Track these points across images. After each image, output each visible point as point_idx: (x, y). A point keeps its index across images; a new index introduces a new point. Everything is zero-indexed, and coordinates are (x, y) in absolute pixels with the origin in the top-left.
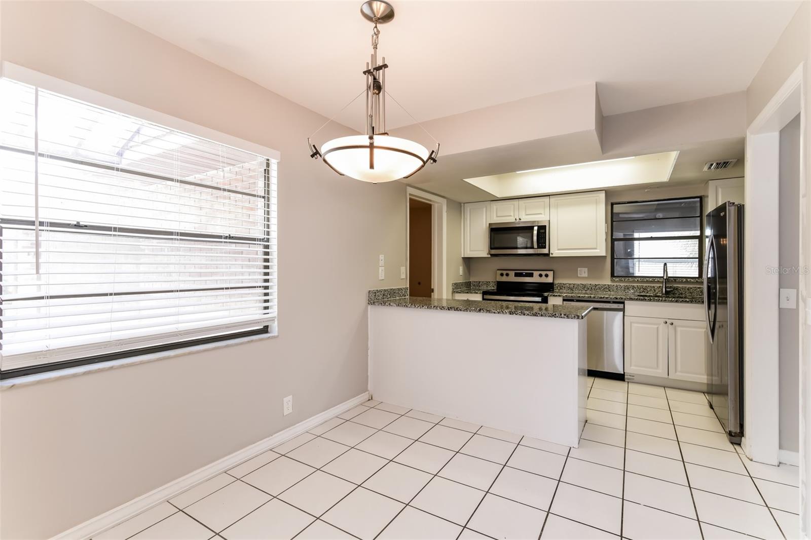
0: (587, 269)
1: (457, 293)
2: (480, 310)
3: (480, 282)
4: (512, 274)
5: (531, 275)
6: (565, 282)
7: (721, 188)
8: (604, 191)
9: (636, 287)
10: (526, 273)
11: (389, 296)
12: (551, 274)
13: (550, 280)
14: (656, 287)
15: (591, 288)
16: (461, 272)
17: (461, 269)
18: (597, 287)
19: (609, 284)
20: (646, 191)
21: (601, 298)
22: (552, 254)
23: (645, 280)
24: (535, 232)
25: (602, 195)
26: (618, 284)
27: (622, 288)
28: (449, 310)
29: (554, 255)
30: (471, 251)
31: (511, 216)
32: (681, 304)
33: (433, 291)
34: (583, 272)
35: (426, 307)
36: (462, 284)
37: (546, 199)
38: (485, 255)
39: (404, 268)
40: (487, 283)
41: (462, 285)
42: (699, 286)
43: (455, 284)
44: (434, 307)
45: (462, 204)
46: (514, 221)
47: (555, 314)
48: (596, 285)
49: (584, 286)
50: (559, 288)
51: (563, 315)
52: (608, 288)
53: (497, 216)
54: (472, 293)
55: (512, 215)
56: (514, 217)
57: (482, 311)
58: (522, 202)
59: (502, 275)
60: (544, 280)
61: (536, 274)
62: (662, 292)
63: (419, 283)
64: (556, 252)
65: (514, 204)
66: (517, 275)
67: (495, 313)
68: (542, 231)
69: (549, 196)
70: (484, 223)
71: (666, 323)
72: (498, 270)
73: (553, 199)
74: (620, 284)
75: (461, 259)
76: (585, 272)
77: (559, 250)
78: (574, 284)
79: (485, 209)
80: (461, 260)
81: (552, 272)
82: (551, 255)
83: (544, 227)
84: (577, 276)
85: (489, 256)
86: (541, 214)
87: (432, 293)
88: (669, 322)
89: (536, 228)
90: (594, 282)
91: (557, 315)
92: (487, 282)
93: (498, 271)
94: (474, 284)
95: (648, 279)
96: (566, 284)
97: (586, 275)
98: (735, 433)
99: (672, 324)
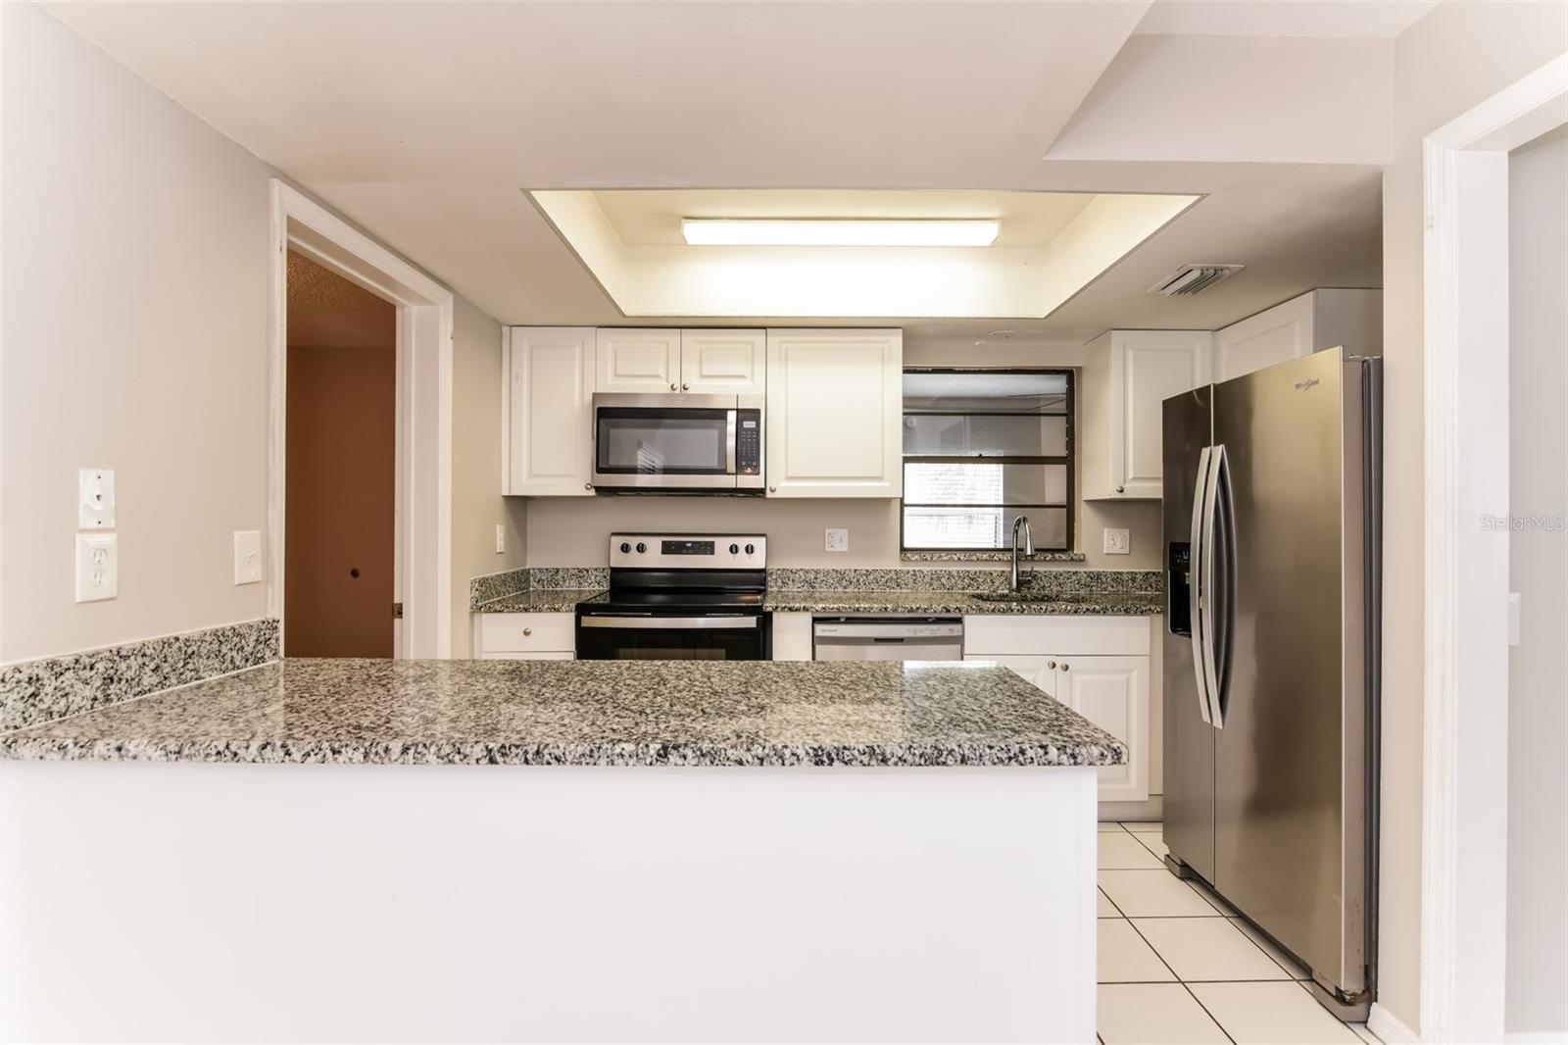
0: (846, 531)
1: (489, 611)
2: (663, 754)
3: (558, 570)
4: (654, 545)
5: (709, 548)
6: (795, 566)
7: (1133, 350)
8: (901, 330)
9: (955, 574)
10: (693, 543)
11: (148, 680)
12: (759, 544)
13: (757, 561)
14: (995, 575)
15: (858, 581)
16: (500, 545)
17: (500, 531)
18: (871, 577)
19: (898, 568)
20: (977, 343)
21: (911, 610)
22: (772, 491)
23: (974, 558)
24: (731, 428)
25: (896, 340)
26: (916, 569)
27: (927, 579)
28: (492, 761)
29: (777, 495)
30: (531, 475)
31: (659, 376)
32: (1085, 617)
33: (398, 611)
34: (838, 539)
35: (359, 756)
36: (504, 580)
37: (758, 337)
38: (580, 490)
39: (255, 534)
40: (581, 574)
41: (504, 582)
42: (1075, 570)
43: (483, 582)
44: (405, 750)
45: (505, 329)
46: (668, 390)
47: (1023, 752)
48: (868, 573)
49: (841, 575)
50: (780, 584)
51: (1053, 752)
52: (895, 580)
53: (617, 376)
54: (540, 611)
55: (662, 373)
56: (667, 380)
57: (673, 757)
58: (690, 337)
59: (625, 548)
60: (742, 561)
61: (722, 544)
62: (1010, 584)
63: (355, 573)
64: (782, 486)
65: (668, 343)
66: (668, 548)
67: (740, 763)
68: (749, 424)
69: (765, 328)
70: (577, 394)
71: (1054, 665)
72: (614, 534)
73: (775, 338)
74: (923, 569)
75: (501, 499)
76: (841, 541)
77: (790, 478)
78: (817, 572)
79: (578, 350)
80: (500, 504)
81: (764, 539)
82: (769, 495)
83: (754, 414)
84: (825, 551)
85: (592, 493)
86: (743, 377)
87: (397, 621)
88: (1060, 662)
89: (732, 416)
90: (863, 565)
91: (1030, 753)
92: (580, 571)
93: (613, 538)
94: (539, 576)
95: (979, 555)
96: (797, 571)
97: (845, 548)
98: (1353, 994)
99: (1067, 668)
